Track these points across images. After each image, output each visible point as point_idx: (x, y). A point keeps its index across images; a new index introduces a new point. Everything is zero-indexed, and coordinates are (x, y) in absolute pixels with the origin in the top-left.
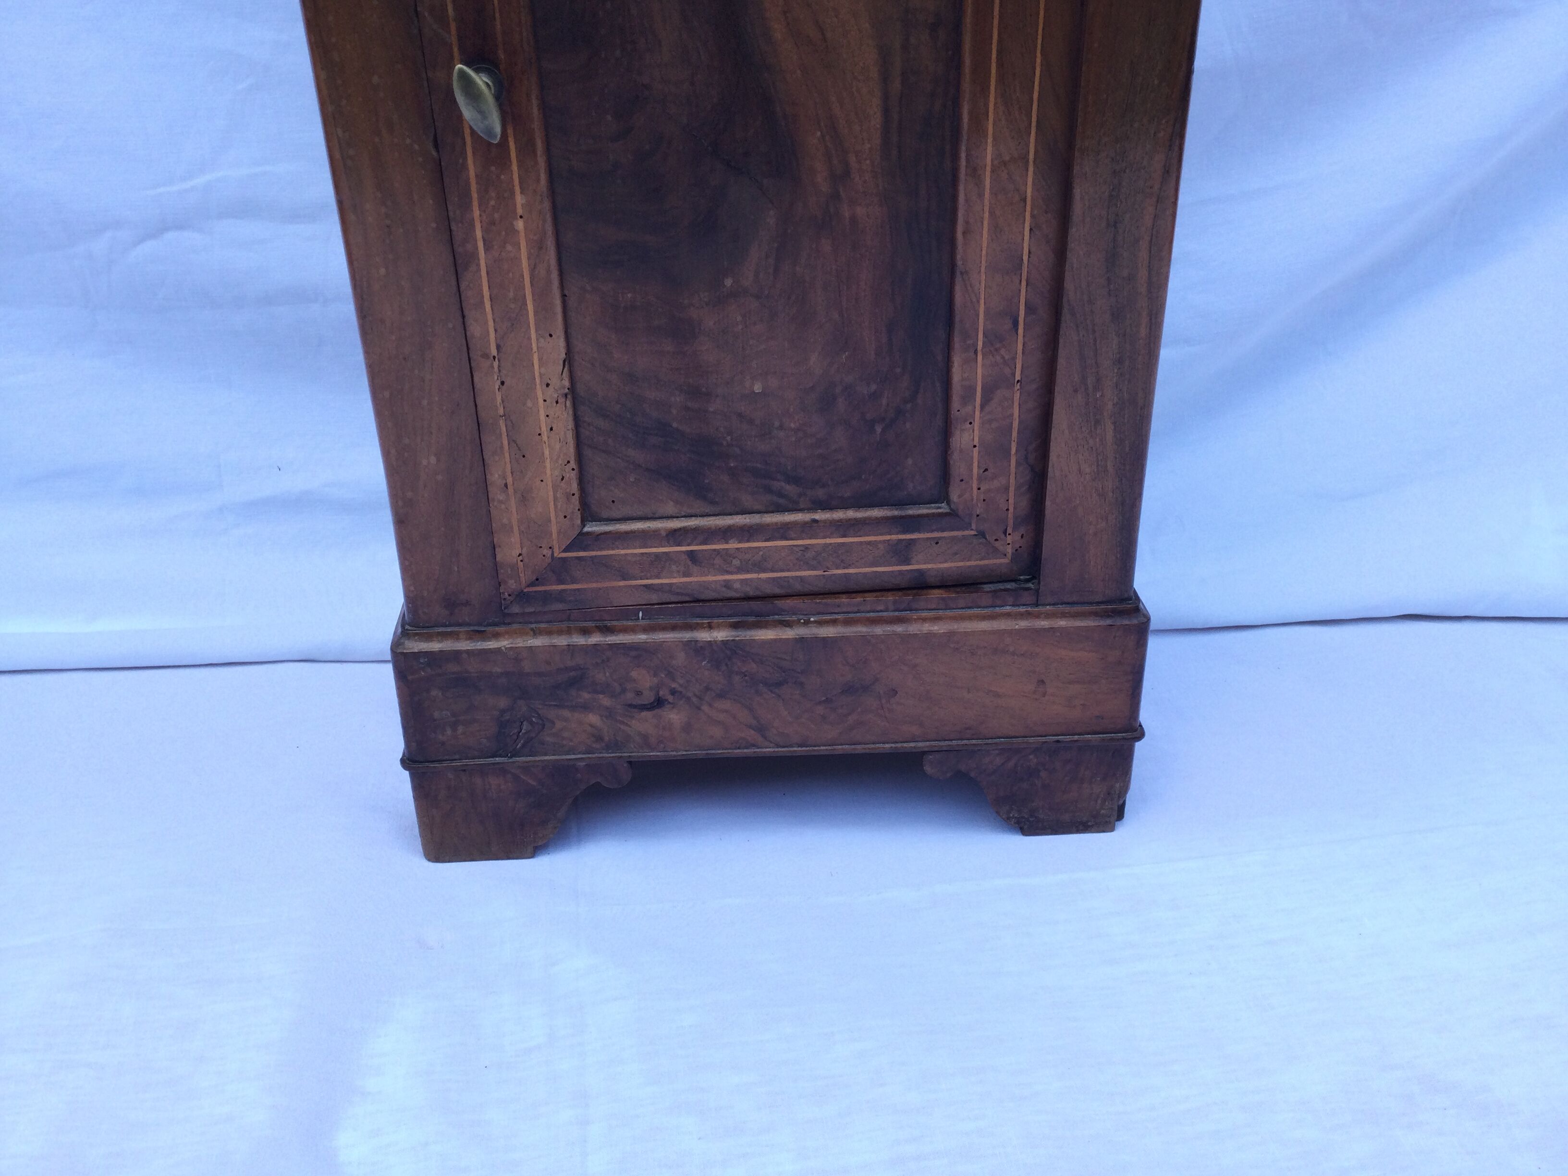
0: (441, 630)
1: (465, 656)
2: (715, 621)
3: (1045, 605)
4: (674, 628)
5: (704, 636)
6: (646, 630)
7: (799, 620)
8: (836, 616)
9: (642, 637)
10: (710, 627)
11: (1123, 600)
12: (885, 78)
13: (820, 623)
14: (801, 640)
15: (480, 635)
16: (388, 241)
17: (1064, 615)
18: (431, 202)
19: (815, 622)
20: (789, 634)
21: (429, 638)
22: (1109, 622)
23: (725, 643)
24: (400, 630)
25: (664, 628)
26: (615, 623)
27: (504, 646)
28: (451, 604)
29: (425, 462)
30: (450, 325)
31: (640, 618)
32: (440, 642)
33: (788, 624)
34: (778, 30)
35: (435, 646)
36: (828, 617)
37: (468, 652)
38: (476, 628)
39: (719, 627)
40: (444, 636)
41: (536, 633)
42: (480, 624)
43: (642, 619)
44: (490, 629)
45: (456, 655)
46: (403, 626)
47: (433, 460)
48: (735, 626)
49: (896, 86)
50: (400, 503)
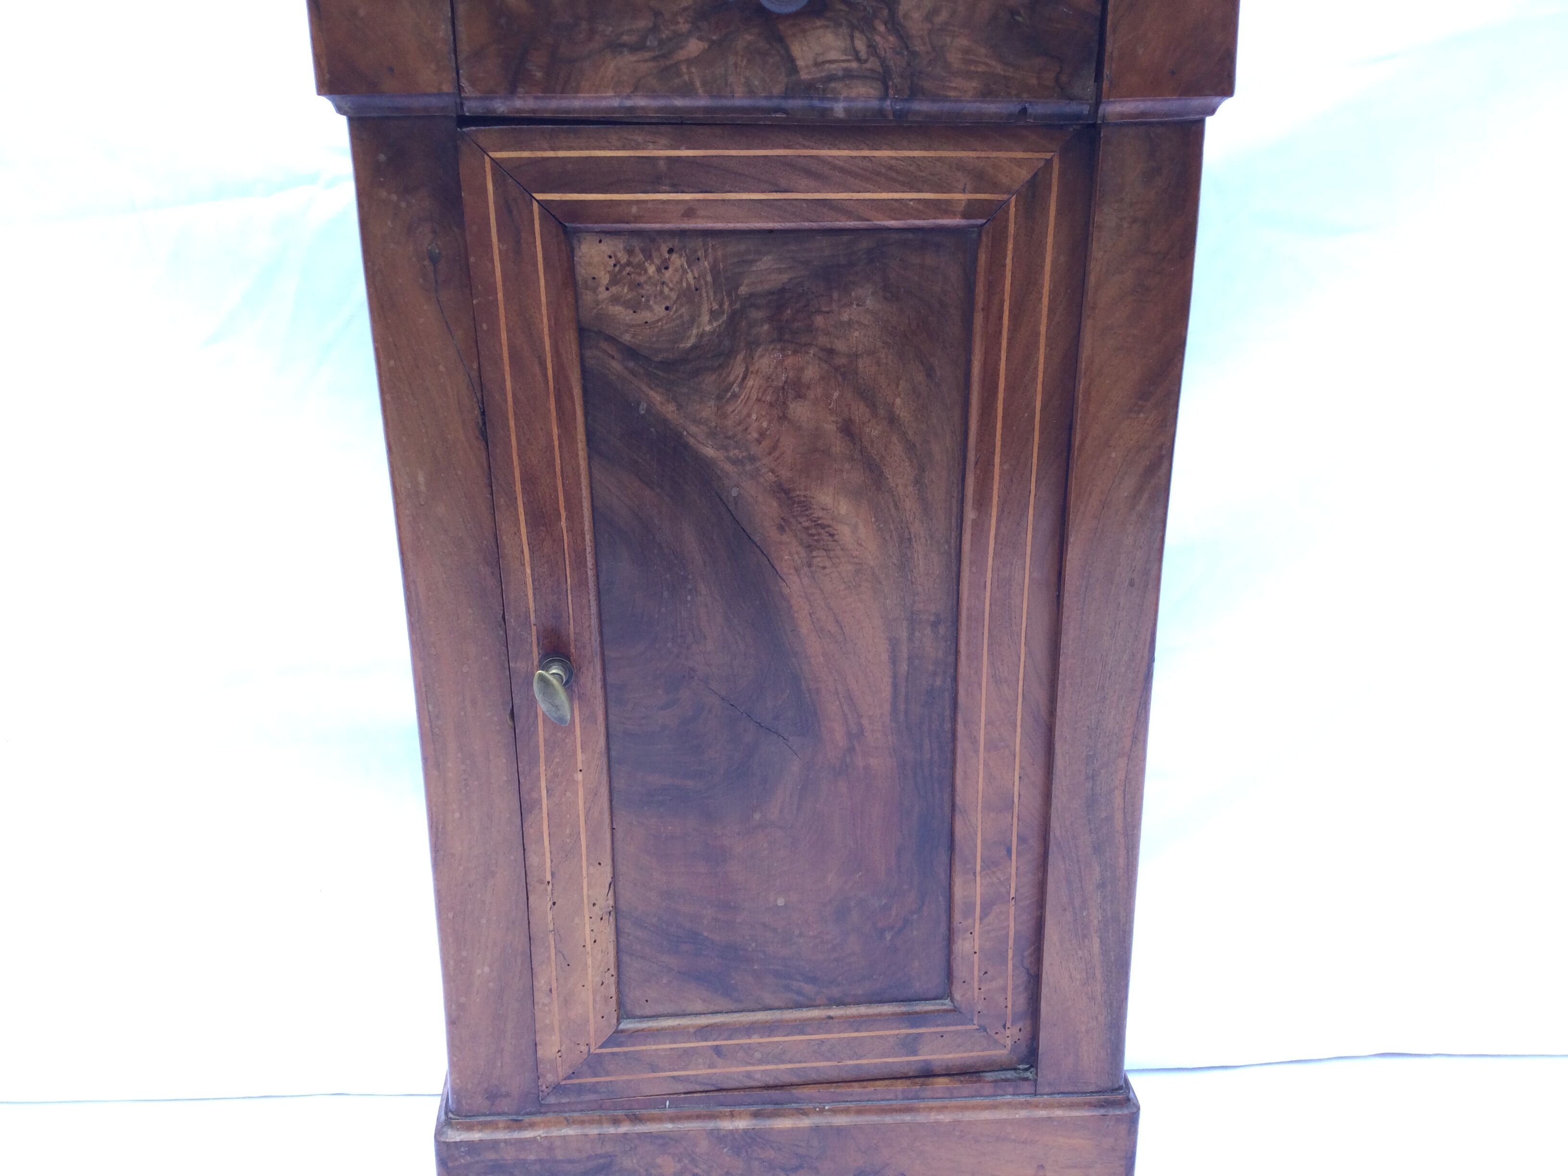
0: (482, 1119)
1: (502, 1145)
2: (737, 1109)
3: (1042, 1095)
4: (699, 1117)
5: (727, 1125)
6: (672, 1119)
7: (815, 1108)
8: (848, 1104)
9: (669, 1126)
10: (732, 1115)
11: (1114, 1090)
12: (894, 661)
13: (834, 1112)
14: (816, 1129)
15: (517, 1124)
16: (464, 791)
17: (1060, 1106)
18: (504, 760)
19: (830, 1110)
20: (805, 1122)
21: (470, 1128)
22: (1102, 1111)
23: (746, 1131)
24: (443, 1117)
25: (689, 1118)
26: (643, 1112)
27: (539, 1136)
28: (492, 1096)
29: (479, 972)
30: (512, 858)
31: (667, 1107)
32: (481, 1131)
33: (805, 1113)
34: (805, 627)
35: (476, 1136)
36: (843, 1105)
37: (505, 1141)
38: (514, 1117)
39: (740, 1115)
40: (484, 1126)
41: (569, 1123)
42: (517, 1114)
43: (669, 1107)
44: (527, 1119)
45: (494, 1145)
46: (446, 1114)
47: (487, 969)
48: (756, 1115)
49: (904, 667)
50: (454, 1007)
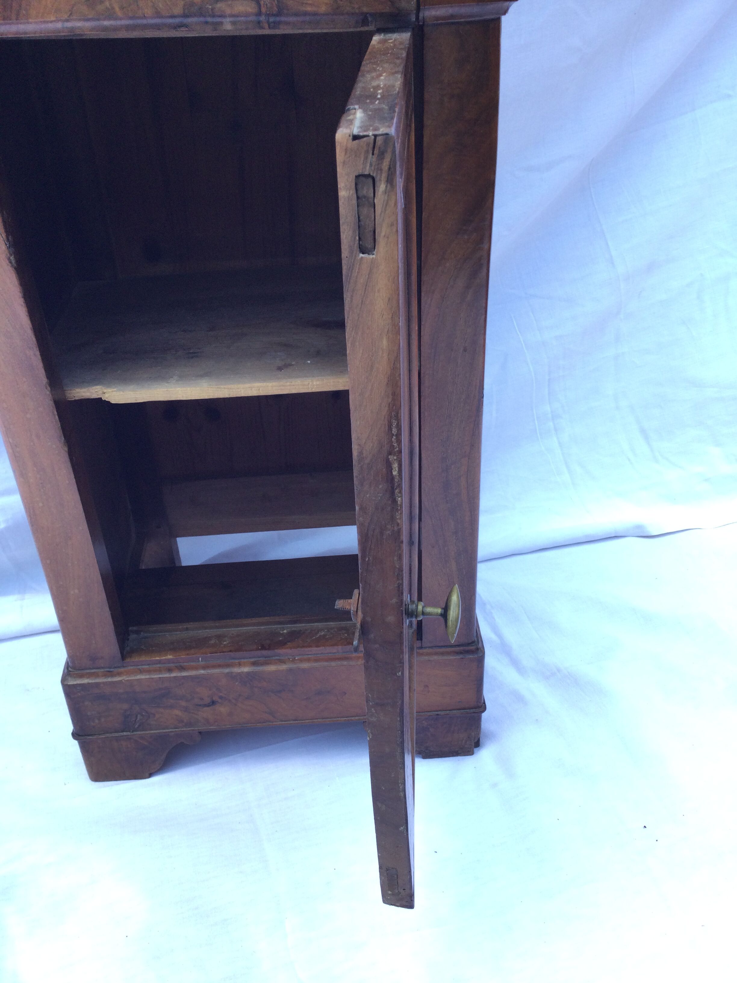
0: (88, 671)
1: (102, 685)
2: (242, 660)
3: (426, 648)
4: (220, 666)
5: (236, 670)
6: (204, 668)
7: (289, 659)
8: (310, 656)
9: (202, 672)
10: (240, 665)
11: (469, 644)
13: (301, 661)
14: (290, 670)
15: (111, 674)
16: (42, 490)
17: (436, 654)
18: (65, 471)
19: (298, 660)
20: (284, 667)
21: (81, 676)
22: (461, 656)
23: (248, 673)
24: (66, 671)
25: (214, 667)
26: (185, 664)
27: (124, 679)
28: (93, 659)
29: (72, 592)
30: (81, 528)
31: (200, 661)
32: (88, 678)
33: (282, 662)
35: (85, 681)
36: (306, 657)
37: (103, 683)
38: (108, 670)
39: (245, 665)
40: (90, 675)
41: (141, 672)
42: (110, 668)
43: (202, 661)
44: (116, 670)
45: (97, 685)
46: (68, 668)
47: (76, 591)
48: (254, 664)
50: (60, 612)
